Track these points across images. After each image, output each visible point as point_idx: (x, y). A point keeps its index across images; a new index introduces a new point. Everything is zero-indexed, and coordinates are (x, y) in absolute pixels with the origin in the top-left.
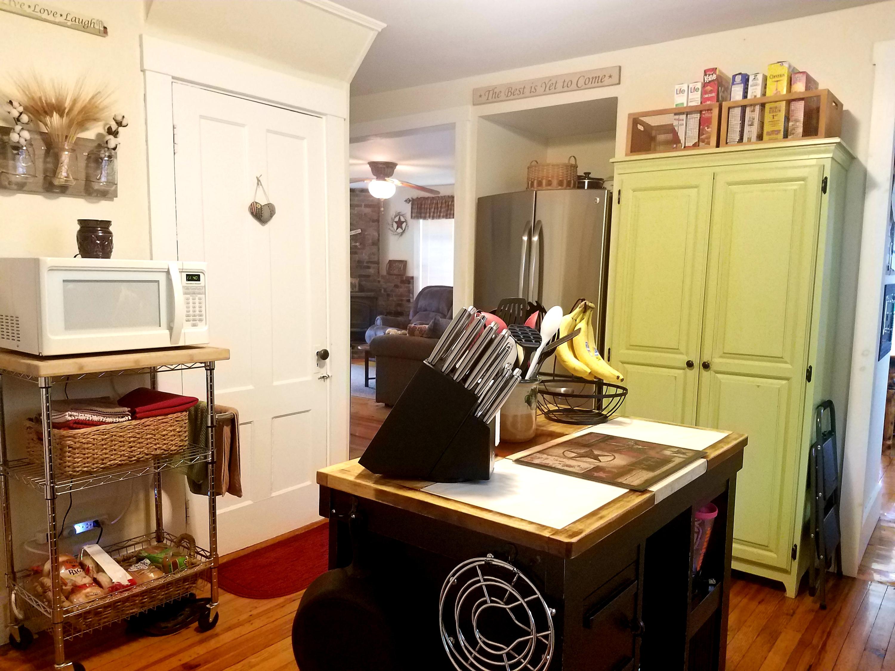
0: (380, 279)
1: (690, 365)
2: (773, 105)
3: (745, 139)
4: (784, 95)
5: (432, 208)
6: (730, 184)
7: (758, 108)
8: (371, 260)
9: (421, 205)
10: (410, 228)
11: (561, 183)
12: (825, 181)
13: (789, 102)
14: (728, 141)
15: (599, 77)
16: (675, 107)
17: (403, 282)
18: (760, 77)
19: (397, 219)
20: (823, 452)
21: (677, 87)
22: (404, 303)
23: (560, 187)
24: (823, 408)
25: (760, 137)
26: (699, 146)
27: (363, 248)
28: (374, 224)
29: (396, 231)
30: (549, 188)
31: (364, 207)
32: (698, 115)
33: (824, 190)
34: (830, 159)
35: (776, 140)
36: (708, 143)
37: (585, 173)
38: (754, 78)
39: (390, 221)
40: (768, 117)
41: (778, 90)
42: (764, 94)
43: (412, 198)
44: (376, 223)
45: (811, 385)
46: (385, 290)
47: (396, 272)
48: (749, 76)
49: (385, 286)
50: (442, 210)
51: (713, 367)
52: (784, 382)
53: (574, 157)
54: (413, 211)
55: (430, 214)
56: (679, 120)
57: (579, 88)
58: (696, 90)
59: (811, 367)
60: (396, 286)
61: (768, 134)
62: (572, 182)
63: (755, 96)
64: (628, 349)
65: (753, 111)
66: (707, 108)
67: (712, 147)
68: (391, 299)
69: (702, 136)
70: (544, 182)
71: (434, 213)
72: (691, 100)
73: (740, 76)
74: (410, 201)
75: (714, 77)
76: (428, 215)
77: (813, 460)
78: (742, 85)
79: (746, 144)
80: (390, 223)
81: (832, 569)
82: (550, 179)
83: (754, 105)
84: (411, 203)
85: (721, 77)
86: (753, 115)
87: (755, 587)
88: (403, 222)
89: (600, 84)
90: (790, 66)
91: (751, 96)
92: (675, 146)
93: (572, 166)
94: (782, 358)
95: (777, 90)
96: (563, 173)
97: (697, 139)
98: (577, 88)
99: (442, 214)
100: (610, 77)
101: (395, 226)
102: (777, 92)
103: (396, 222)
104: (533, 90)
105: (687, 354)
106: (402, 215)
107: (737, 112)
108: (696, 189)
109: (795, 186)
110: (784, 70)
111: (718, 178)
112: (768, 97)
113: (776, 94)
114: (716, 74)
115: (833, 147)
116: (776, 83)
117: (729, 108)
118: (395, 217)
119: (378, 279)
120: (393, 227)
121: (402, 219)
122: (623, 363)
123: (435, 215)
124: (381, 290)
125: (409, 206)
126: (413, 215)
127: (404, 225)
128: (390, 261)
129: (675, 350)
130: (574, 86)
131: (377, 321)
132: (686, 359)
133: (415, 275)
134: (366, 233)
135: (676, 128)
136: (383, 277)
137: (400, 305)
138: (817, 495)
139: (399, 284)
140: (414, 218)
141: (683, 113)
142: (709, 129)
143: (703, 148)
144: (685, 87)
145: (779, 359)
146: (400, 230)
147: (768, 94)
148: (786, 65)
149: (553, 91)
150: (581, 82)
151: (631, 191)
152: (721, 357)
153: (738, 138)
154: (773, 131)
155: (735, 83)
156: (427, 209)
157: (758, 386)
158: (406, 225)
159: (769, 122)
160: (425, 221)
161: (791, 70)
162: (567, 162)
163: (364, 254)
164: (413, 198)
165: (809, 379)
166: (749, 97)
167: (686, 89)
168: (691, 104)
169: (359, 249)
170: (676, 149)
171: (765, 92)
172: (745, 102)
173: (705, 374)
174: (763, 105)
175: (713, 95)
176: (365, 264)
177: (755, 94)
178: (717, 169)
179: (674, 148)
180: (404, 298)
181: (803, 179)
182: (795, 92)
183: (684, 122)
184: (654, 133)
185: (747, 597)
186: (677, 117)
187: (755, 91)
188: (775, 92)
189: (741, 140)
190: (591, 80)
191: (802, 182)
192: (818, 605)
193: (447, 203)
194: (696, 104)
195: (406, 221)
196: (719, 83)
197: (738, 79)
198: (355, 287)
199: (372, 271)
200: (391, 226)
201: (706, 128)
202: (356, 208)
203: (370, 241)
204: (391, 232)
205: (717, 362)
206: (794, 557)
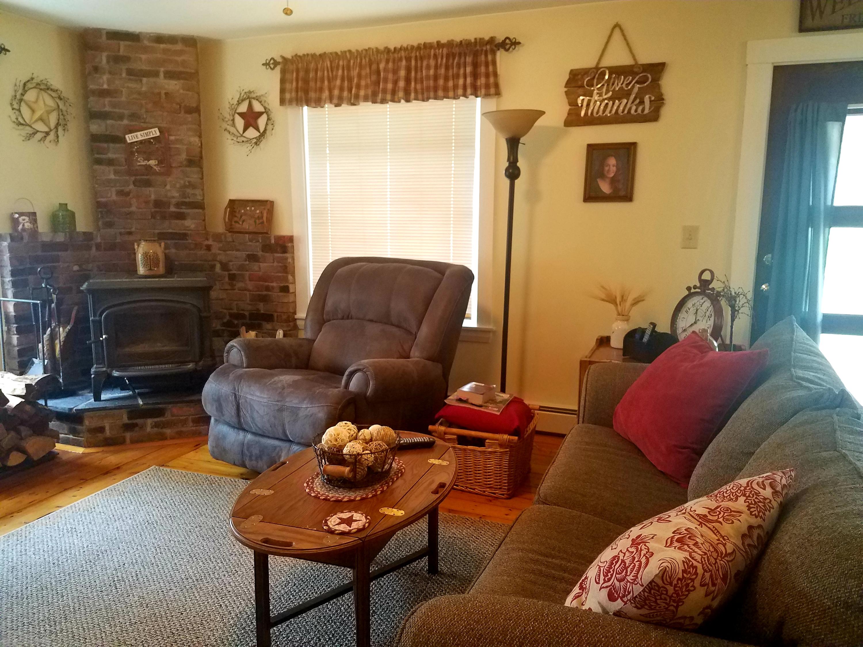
0: (210, 242)
5: (336, 79)
8: (187, 200)
9: (307, 71)
10: (278, 127)
17: (267, 248)
19: (243, 108)
22: (275, 294)
27: (168, 173)
28: (189, 117)
29: (242, 136)
31: (165, 77)
39: (226, 113)
43: (283, 57)
44: (195, 115)
46: (225, 267)
47: (248, 225)
49: (222, 257)
50: (363, 83)
54: (288, 86)
55: (330, 90)
60: (253, 258)
68: (240, 285)
71: (341, 89)
74: (276, 63)
76: (326, 94)
80: (228, 117)
84: (278, 68)
88: (260, 114)
99: (362, 93)
101: (240, 123)
103: (241, 115)
106: (257, 99)
118: (239, 103)
119: (206, 242)
120: (234, 125)
121: (258, 107)
123: (345, 94)
124: (213, 267)
125: (276, 75)
126: (287, 96)
127: (262, 122)
128: (232, 202)
131: (228, 352)
133: (296, 232)
134: (172, 138)
136: (217, 237)
137: (264, 299)
139: (260, 253)
140: (291, 102)
146: (252, 133)
156: (323, 81)
158: (268, 119)
160: (318, 111)
163: (168, 187)
164: (286, 56)
169: (156, 173)
176: (173, 209)
180: (274, 284)
193: (374, 67)
195: (267, 111)
198: (157, 265)
199: (190, 224)
200: (230, 122)
202: (145, 80)
203: (184, 156)
204: (230, 137)
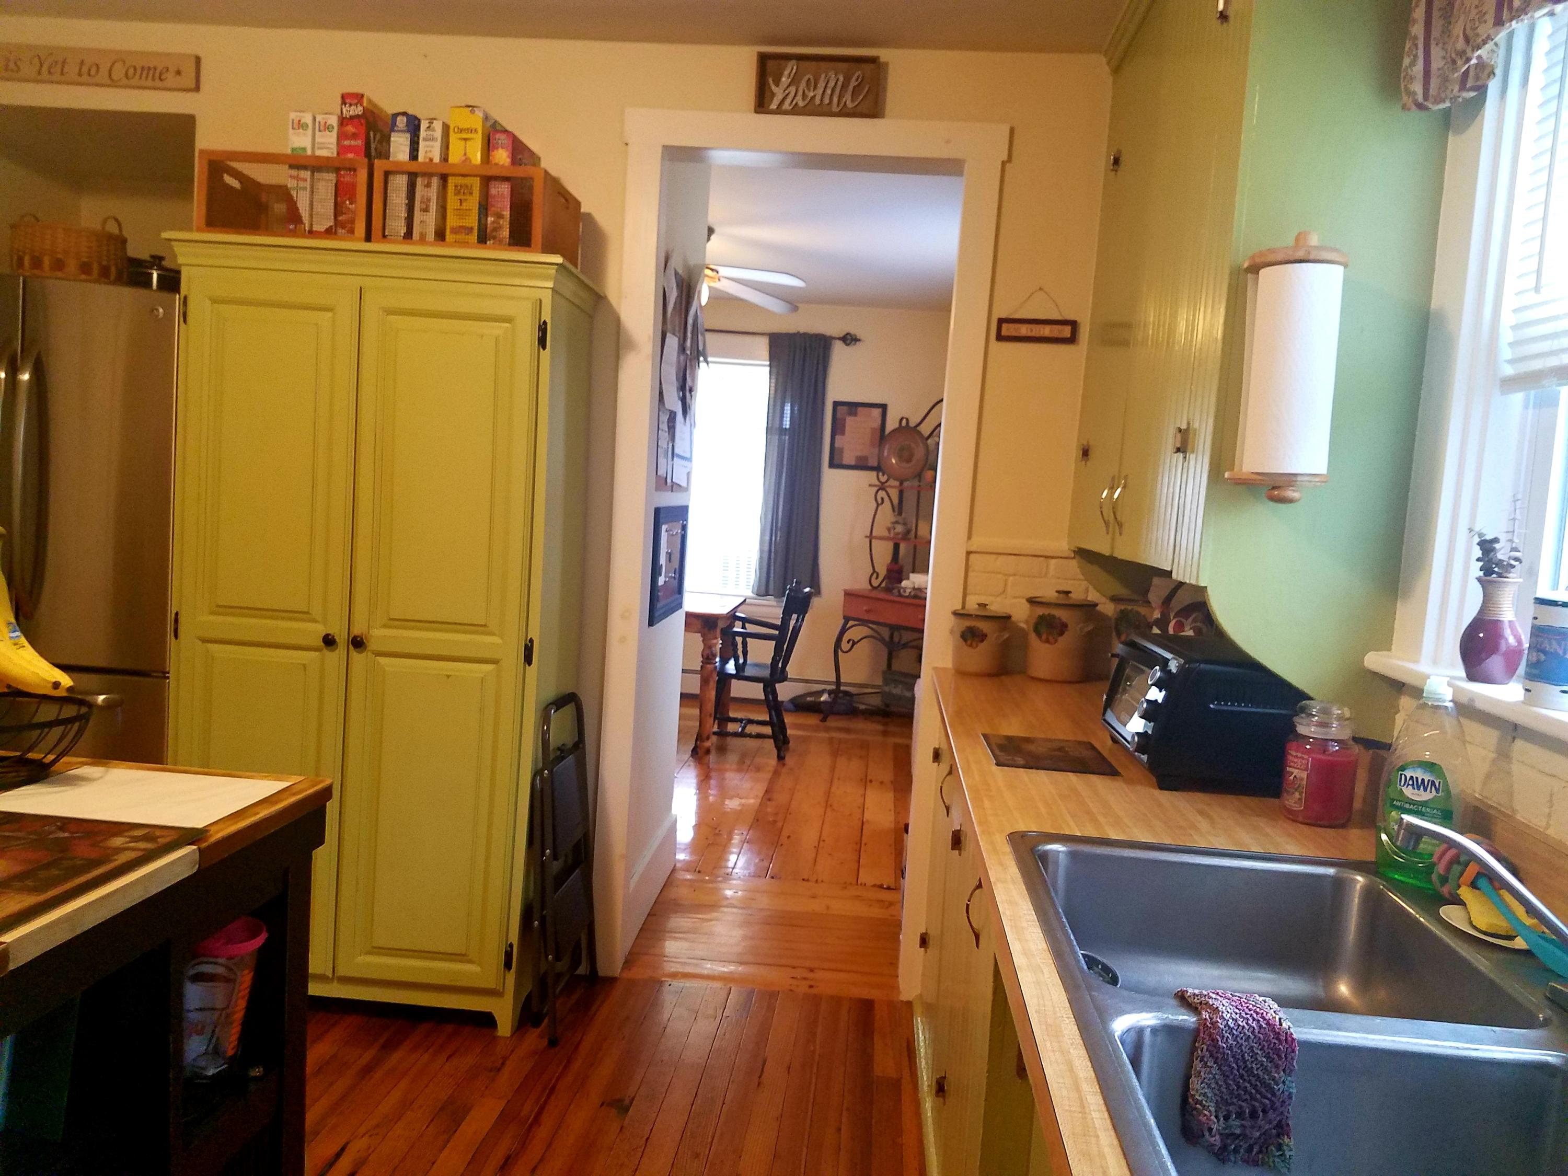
1: (329, 641)
2: (460, 181)
3: (416, 235)
4: (476, 166)
6: (390, 312)
7: (435, 181)
11: (85, 268)
12: (543, 328)
13: (487, 180)
14: (387, 234)
15: (155, 69)
16: (289, 152)
18: (438, 126)
20: (552, 783)
21: (293, 115)
23: (83, 277)
24: (555, 708)
25: (440, 235)
26: (336, 233)
30: (59, 274)
32: (332, 177)
33: (542, 342)
34: (550, 291)
35: (465, 244)
36: (352, 231)
37: (152, 257)
38: (428, 125)
40: (452, 202)
41: (468, 154)
42: (445, 159)
45: (532, 670)
48: (419, 121)
51: (373, 645)
52: (490, 667)
53: (116, 220)
56: (297, 178)
57: (113, 83)
58: (328, 128)
59: (531, 641)
61: (455, 231)
62: (113, 269)
63: (431, 160)
64: (212, 613)
65: (428, 185)
66: (347, 166)
67: (358, 239)
69: (340, 216)
70: (47, 261)
72: (320, 146)
73: (405, 119)
75: (359, 110)
77: (538, 796)
78: (408, 135)
79: (415, 243)
81: (582, 970)
82: (59, 256)
83: (429, 175)
85: (373, 113)
86: (428, 192)
87: (449, 1028)
89: (158, 83)
90: (486, 118)
91: (425, 157)
92: (291, 227)
93: (110, 237)
94: (485, 626)
95: (465, 154)
96: (89, 247)
97: (333, 221)
98: (109, 82)
100: (178, 73)
102: (467, 160)
104: (12, 65)
105: (325, 623)
107: (400, 183)
108: (330, 314)
109: (498, 329)
110: (476, 121)
111: (367, 297)
112: (453, 165)
113: (464, 161)
114: (361, 105)
115: (552, 271)
116: (463, 143)
117: (387, 174)
122: (205, 641)
129: (305, 615)
130: (103, 76)
132: (321, 630)
135: (294, 193)
138: (543, 854)
141: (305, 168)
142: (350, 206)
143: (342, 239)
144: (307, 119)
145: (481, 628)
147: (452, 159)
148: (479, 114)
149: (57, 77)
150: (118, 73)
151: (207, 301)
152: (385, 626)
153: (403, 231)
154: (461, 227)
155: (396, 128)
157: (448, 676)
159: (455, 209)
161: (489, 124)
162: (99, 227)
165: (528, 659)
166: (421, 159)
167: (310, 122)
168: (318, 153)
170: (294, 234)
171: (447, 155)
172: (413, 167)
173: (358, 658)
174: (444, 178)
175: (359, 143)
177: (430, 155)
178: (366, 282)
179: (291, 231)
181: (508, 320)
182: (496, 164)
183: (308, 184)
184: (264, 198)
185: (431, 1050)
186: (294, 172)
187: (430, 150)
188: (464, 158)
189: (409, 235)
190: (139, 72)
191: (508, 325)
192: (545, 1042)
194: (330, 155)
196: (368, 123)
197: (401, 122)
201: (348, 202)
205: (378, 636)
206: (508, 965)
